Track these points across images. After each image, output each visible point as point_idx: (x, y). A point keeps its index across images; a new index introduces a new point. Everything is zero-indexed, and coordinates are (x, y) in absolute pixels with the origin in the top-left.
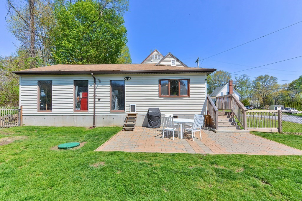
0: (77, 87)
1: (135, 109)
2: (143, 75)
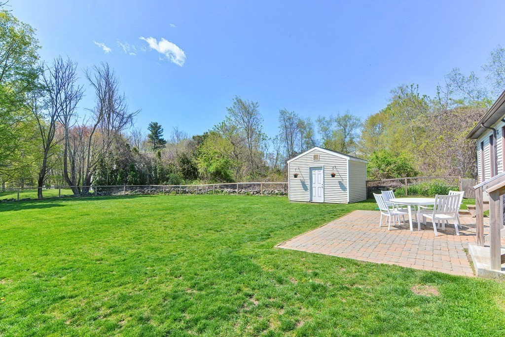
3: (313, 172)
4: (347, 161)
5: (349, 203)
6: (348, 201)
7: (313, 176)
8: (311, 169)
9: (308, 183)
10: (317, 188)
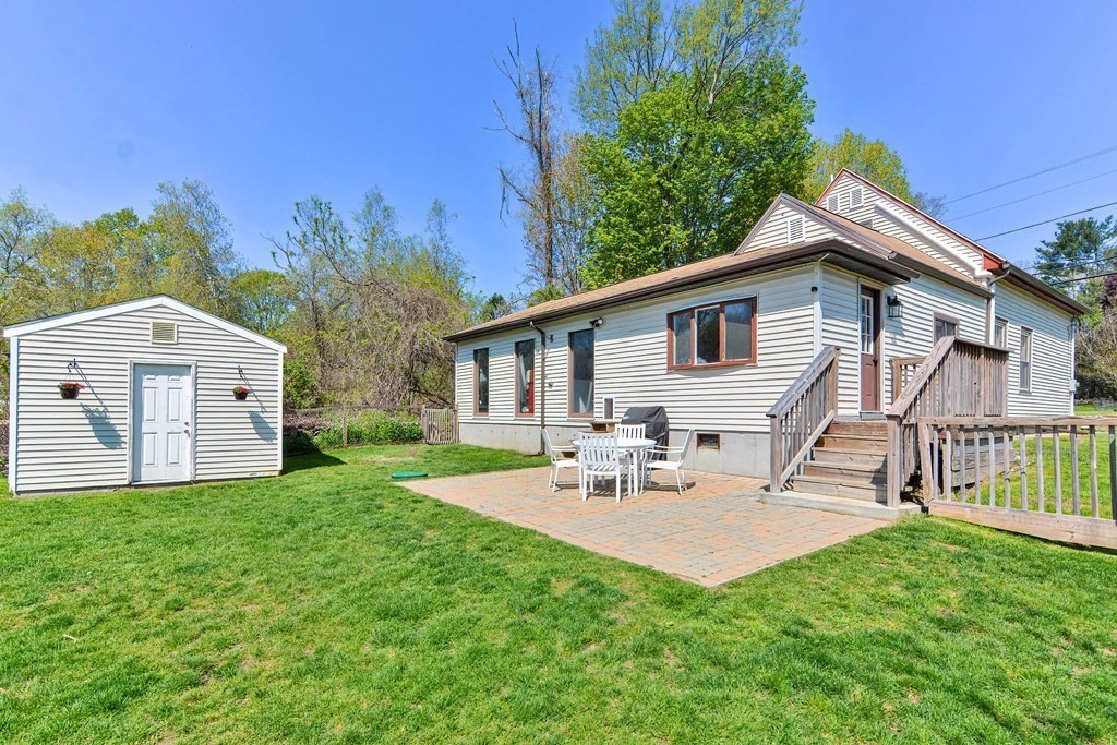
0: (521, 357)
1: (614, 410)
2: (631, 305)
3: (147, 381)
4: (281, 357)
5: (283, 473)
6: (280, 467)
7: (147, 395)
8: (139, 369)
9: (122, 423)
10: (162, 436)
